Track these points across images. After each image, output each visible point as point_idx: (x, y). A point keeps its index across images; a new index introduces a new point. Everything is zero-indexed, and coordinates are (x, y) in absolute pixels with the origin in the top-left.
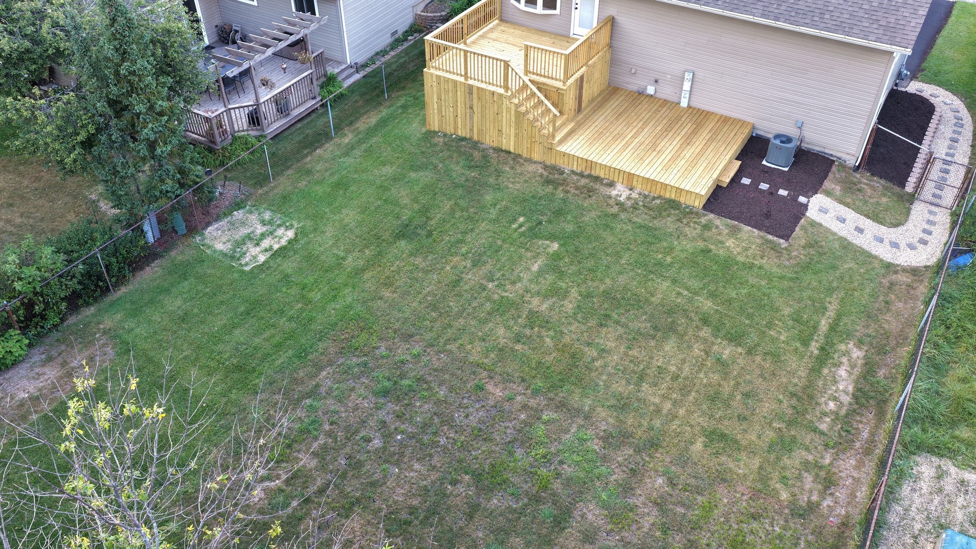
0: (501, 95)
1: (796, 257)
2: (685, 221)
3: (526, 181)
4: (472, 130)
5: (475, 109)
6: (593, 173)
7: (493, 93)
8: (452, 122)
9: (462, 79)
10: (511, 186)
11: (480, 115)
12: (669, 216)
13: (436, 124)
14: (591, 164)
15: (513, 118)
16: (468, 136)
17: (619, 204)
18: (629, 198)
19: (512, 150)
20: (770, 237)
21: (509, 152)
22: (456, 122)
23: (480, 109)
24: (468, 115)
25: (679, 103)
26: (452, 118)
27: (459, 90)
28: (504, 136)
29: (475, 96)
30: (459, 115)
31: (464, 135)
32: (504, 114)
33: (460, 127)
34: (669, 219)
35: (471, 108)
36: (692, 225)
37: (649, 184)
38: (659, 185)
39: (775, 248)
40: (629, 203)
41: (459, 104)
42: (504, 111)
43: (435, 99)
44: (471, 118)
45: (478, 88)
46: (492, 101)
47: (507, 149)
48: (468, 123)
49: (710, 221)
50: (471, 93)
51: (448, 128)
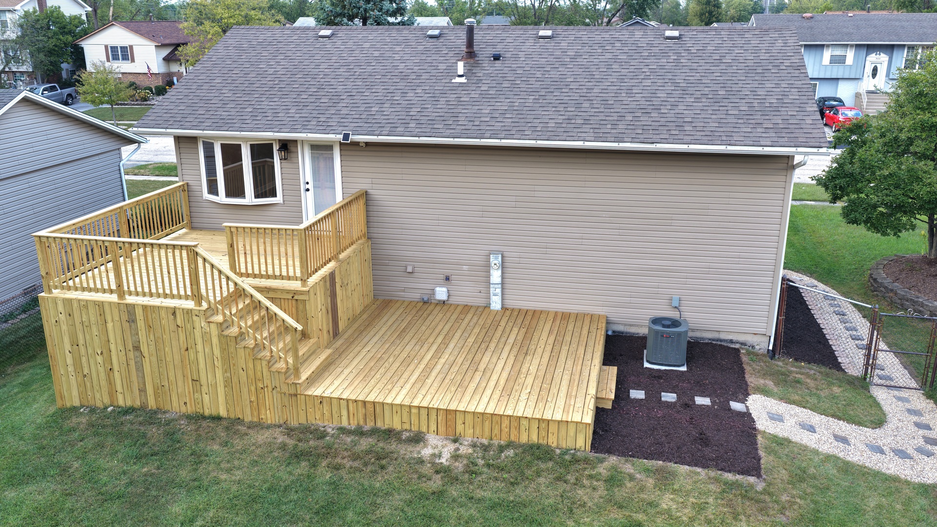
0: (189, 312)
1: (792, 503)
2: (571, 478)
3: (255, 463)
4: (143, 390)
5: (144, 348)
6: (379, 424)
7: (174, 312)
8: (104, 383)
9: (114, 298)
10: (224, 477)
11: (154, 359)
12: (538, 474)
13: (75, 393)
14: (374, 408)
15: (217, 352)
16: (138, 403)
17: (440, 470)
18: (456, 457)
19: (223, 413)
20: (729, 476)
21: (218, 418)
22: (111, 383)
23: (152, 348)
24: (132, 363)
25: (488, 306)
26: (103, 375)
27: (109, 319)
28: (204, 389)
29: (141, 323)
30: (116, 368)
31: (129, 403)
32: (200, 347)
33: (119, 388)
34: (542, 480)
35: (137, 348)
36: (586, 482)
37: (487, 424)
38: (506, 422)
39: (747, 494)
40: (459, 466)
41: (113, 347)
42: (199, 341)
43: (68, 347)
44: (140, 368)
45: (145, 308)
46: (173, 327)
47: (214, 413)
48: (134, 378)
49: (614, 468)
50: (132, 320)
51: (98, 396)
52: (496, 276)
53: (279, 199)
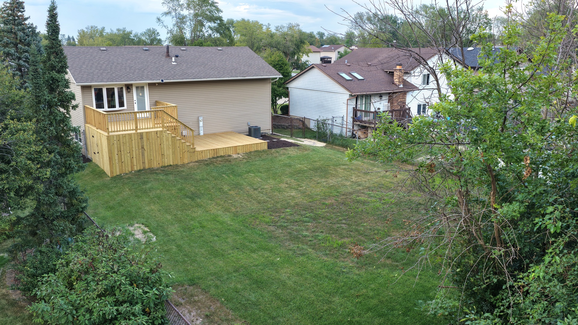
0: (161, 131)
1: (309, 149)
2: (270, 154)
4: (144, 163)
5: (145, 147)
6: (218, 155)
7: (157, 132)
8: (129, 163)
9: (134, 132)
11: (149, 150)
12: (263, 155)
13: (118, 170)
14: (216, 150)
15: (170, 143)
16: (142, 168)
18: (243, 156)
19: (172, 164)
20: (296, 147)
22: (132, 162)
23: (148, 147)
24: (141, 153)
25: (199, 135)
26: (129, 161)
27: (133, 139)
28: (166, 157)
29: (145, 139)
30: (134, 156)
31: (138, 169)
32: (165, 143)
33: (135, 164)
34: (265, 155)
35: (143, 148)
36: (273, 153)
37: (245, 148)
38: (249, 146)
39: (302, 149)
40: (246, 157)
41: (134, 149)
42: (165, 141)
43: (116, 152)
44: (143, 155)
45: (147, 133)
46: (156, 138)
47: (169, 164)
48: (141, 159)
49: (275, 150)
50: (142, 138)
51: (127, 169)
52: (201, 124)
53: (125, 107)
